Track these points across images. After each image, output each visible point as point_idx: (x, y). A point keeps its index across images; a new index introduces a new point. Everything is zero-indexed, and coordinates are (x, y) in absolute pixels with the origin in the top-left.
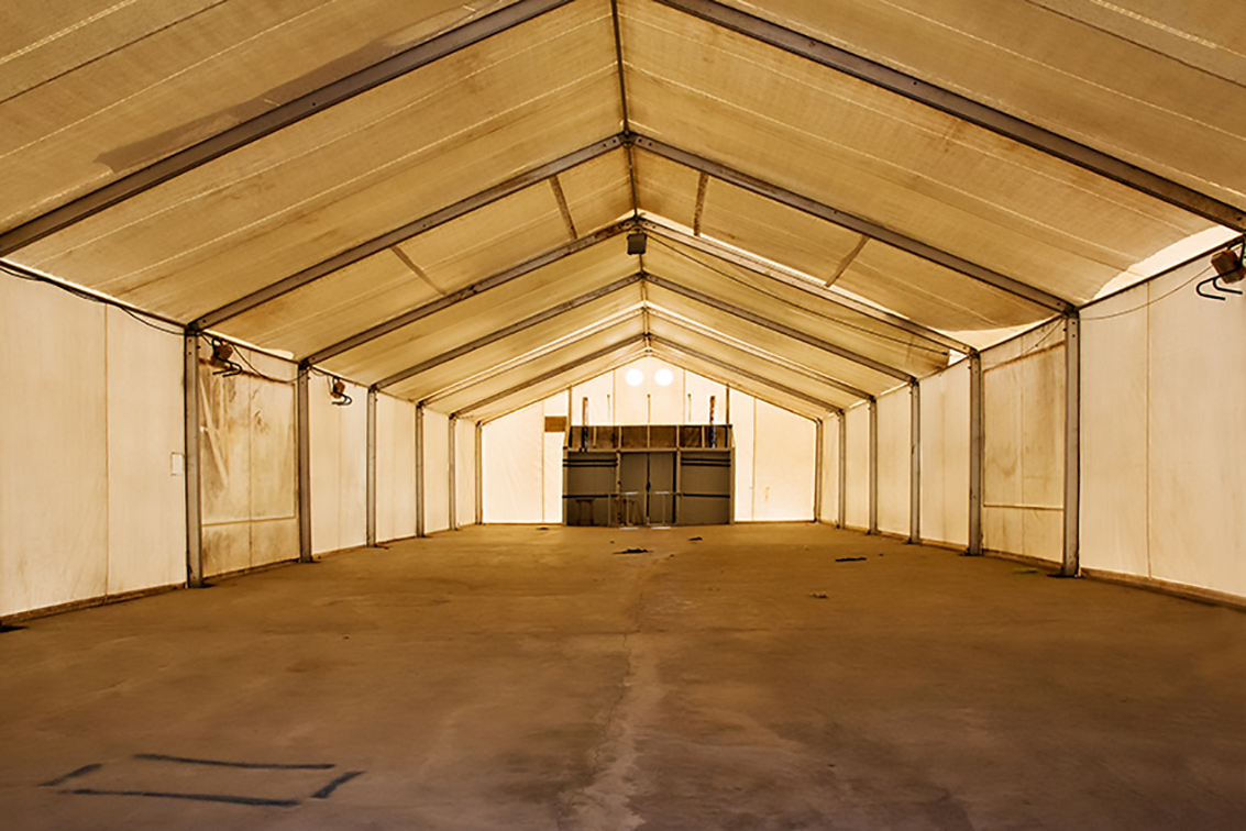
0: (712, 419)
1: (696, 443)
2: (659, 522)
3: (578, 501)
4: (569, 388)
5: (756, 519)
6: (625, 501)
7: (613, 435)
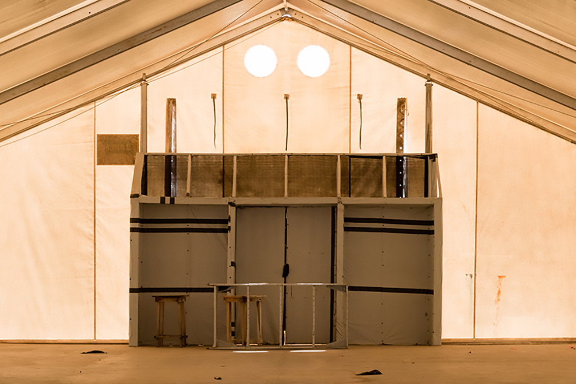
0: (400, 143)
1: (372, 190)
2: (305, 341)
3: (158, 299)
4: (143, 81)
5: (480, 336)
6: (244, 299)
7: (223, 173)
